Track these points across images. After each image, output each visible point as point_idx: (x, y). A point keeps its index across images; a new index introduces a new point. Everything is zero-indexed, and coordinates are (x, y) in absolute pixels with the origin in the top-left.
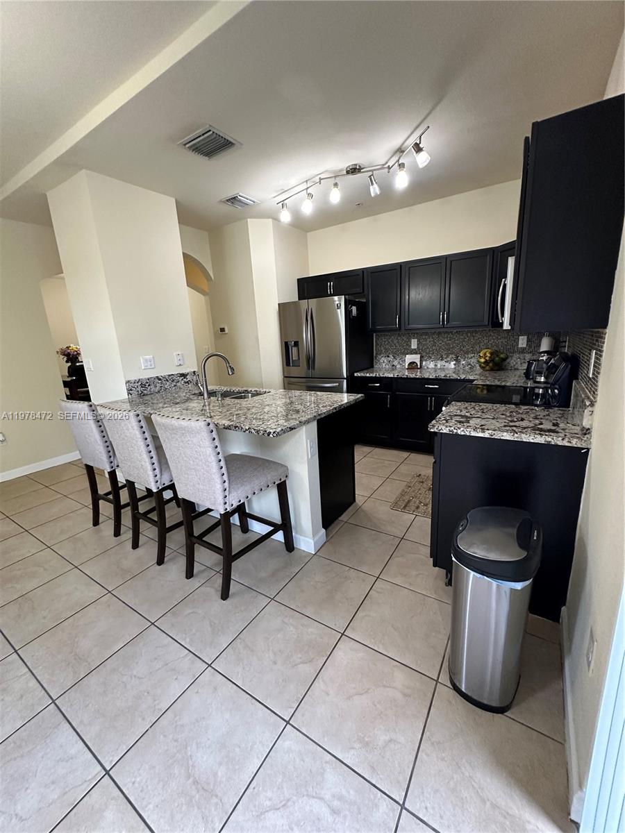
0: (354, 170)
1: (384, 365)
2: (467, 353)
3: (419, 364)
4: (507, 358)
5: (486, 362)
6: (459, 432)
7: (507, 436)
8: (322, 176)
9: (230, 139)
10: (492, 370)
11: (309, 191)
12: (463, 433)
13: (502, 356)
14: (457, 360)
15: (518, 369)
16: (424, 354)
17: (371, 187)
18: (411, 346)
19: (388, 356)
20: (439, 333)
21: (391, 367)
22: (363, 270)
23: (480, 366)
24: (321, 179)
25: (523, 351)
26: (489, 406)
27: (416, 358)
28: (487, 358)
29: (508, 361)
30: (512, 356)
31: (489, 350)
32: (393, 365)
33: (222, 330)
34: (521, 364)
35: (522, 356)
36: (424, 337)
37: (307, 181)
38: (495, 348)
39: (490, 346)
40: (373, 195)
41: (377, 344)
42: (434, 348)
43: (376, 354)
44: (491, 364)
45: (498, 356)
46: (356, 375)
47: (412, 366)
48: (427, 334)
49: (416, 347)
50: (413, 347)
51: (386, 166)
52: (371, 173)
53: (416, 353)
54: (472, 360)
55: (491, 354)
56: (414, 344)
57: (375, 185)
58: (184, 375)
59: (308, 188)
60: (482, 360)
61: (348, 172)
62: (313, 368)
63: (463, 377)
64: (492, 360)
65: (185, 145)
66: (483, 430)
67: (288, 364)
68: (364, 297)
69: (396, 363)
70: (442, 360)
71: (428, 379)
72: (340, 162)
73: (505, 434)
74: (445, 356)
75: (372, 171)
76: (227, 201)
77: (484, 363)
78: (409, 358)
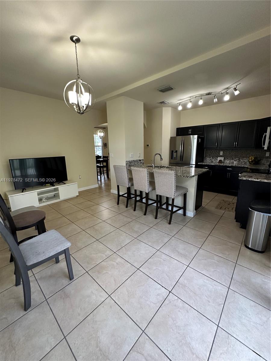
0: (209, 94)
1: (208, 160)
2: (244, 157)
3: (223, 161)
4: (261, 160)
5: (252, 161)
6: (249, 179)
7: (266, 181)
8: (197, 96)
9: (172, 88)
10: (254, 164)
11: (191, 100)
12: (251, 180)
13: (259, 159)
14: (239, 160)
15: (265, 164)
16: (225, 157)
17: (214, 100)
18: (220, 154)
19: (210, 158)
20: (232, 150)
21: (211, 161)
22: (204, 126)
23: (249, 162)
24: (196, 97)
25: (268, 157)
26: (258, 174)
27: (222, 159)
28: (253, 160)
29: (261, 161)
30: (263, 159)
31: (253, 157)
32: (212, 161)
33: (148, 145)
34: (267, 162)
35: (267, 159)
36: (226, 151)
37: (190, 97)
38: (256, 156)
39: (254, 155)
40: (214, 102)
41: (206, 153)
42: (230, 155)
43: (205, 156)
44: (254, 162)
45: (257, 159)
46: (198, 163)
47: (220, 161)
48: (227, 150)
49: (222, 155)
50: (221, 154)
51: (221, 92)
52: (215, 95)
53: (222, 157)
54: (246, 160)
55: (254, 158)
56: (221, 153)
57: (216, 99)
58: (140, 160)
59: (190, 99)
60: (251, 160)
61: (206, 95)
62: (182, 160)
63: (243, 166)
64: (254, 160)
65: (158, 90)
66: (258, 179)
67: (172, 159)
68: (203, 135)
69: (213, 160)
70: (233, 160)
71: (228, 166)
72: (204, 92)
73: (265, 180)
74: (234, 158)
75: (216, 94)
76: (160, 103)
77: (251, 161)
78: (219, 159)
